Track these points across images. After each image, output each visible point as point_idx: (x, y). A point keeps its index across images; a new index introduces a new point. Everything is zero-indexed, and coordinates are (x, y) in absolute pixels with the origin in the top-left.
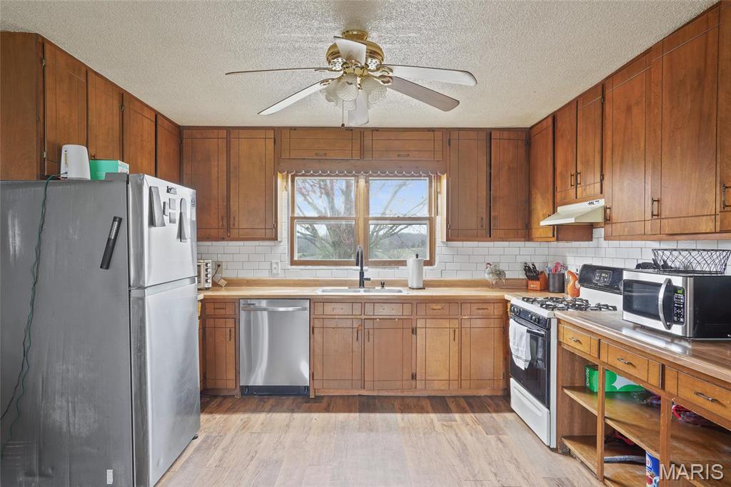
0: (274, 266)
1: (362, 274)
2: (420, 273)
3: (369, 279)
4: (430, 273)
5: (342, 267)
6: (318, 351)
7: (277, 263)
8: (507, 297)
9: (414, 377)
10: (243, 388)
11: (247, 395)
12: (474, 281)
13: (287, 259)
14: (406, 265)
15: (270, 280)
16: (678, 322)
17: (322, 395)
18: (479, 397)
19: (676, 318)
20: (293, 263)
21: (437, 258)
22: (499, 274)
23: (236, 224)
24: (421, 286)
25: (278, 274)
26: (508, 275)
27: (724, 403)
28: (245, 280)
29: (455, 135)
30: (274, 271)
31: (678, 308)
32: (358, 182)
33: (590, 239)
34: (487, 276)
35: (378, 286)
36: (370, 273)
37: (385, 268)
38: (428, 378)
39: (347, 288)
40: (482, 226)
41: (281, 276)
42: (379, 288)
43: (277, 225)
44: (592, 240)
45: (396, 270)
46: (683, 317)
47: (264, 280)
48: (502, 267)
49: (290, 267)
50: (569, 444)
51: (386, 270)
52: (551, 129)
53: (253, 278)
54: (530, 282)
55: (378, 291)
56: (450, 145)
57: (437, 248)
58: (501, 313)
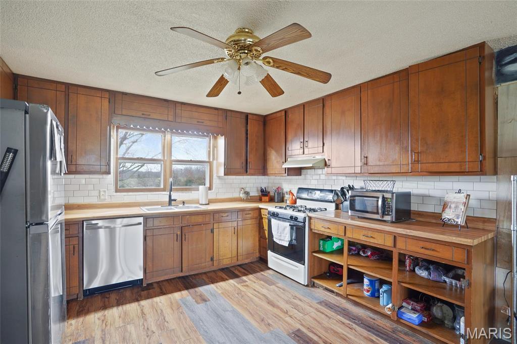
0: (102, 193)
1: (170, 196)
2: (207, 194)
3: (175, 200)
4: (212, 195)
5: (155, 193)
6: (149, 252)
7: (105, 191)
8: (261, 206)
9: (212, 259)
10: (85, 291)
11: (88, 295)
12: (234, 198)
13: (112, 188)
14: (198, 190)
15: (98, 204)
16: (388, 215)
17: (151, 282)
18: (246, 264)
19: (386, 213)
20: (117, 191)
21: (214, 186)
22: (247, 193)
23: (73, 161)
24: (207, 203)
25: (105, 199)
26: (251, 194)
27: (438, 250)
28: (76, 205)
29: (229, 114)
30: (102, 197)
31: (388, 208)
32: (165, 136)
33: (300, 175)
34: (242, 196)
35: (181, 204)
36: (174, 195)
37: (183, 193)
38: (221, 258)
39: (160, 207)
40: (242, 167)
41: (108, 201)
42: (181, 205)
43: (110, 163)
44: (301, 175)
45: (190, 194)
46: (392, 212)
47: (93, 204)
48: (247, 190)
49: (115, 194)
50: (316, 281)
51: (184, 194)
52: (284, 117)
53: (83, 203)
54: (263, 197)
55: (180, 208)
56: (226, 119)
57: (214, 180)
58: (257, 215)
